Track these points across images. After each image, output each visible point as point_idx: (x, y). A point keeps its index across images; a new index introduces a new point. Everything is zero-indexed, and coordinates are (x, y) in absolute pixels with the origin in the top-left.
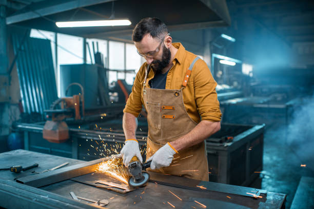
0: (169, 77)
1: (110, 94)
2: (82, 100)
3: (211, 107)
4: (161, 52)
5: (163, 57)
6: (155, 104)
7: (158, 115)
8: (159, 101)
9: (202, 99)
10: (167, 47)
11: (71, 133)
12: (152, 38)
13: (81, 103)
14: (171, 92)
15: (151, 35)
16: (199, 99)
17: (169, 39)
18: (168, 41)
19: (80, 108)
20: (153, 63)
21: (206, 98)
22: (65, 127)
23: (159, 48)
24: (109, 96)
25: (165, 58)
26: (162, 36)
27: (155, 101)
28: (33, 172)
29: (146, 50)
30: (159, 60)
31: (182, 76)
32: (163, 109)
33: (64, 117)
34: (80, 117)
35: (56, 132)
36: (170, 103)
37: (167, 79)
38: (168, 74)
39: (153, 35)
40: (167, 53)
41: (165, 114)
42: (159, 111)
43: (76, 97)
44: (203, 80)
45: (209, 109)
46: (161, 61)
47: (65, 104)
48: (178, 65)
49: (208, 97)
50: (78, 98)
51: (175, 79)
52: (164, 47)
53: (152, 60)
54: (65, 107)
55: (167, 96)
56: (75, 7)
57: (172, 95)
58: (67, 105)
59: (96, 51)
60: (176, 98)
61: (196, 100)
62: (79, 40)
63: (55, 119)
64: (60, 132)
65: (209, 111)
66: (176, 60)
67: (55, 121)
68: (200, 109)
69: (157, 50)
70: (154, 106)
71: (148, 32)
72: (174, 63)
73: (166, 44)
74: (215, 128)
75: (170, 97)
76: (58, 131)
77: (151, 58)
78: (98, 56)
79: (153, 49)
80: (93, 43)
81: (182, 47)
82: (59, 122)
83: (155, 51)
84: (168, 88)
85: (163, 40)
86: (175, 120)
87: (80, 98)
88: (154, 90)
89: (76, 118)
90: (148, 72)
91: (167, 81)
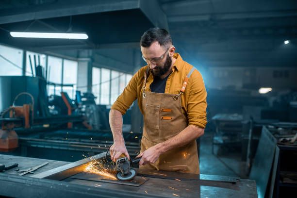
0: (168, 82)
1: (50, 107)
2: (32, 109)
3: (200, 114)
4: (165, 59)
5: (165, 65)
6: (154, 107)
7: (157, 116)
8: (158, 104)
9: (194, 105)
10: (170, 56)
11: (20, 141)
12: (159, 46)
13: (31, 112)
14: (170, 96)
15: (159, 43)
16: (190, 105)
17: (173, 49)
18: (172, 51)
19: (30, 117)
20: (155, 68)
21: (197, 106)
22: (14, 136)
23: (164, 55)
24: (48, 109)
25: (166, 65)
26: (168, 45)
27: (154, 104)
28: (17, 171)
29: (152, 56)
30: (161, 67)
31: (180, 83)
32: (161, 111)
33: (13, 125)
34: (29, 126)
35: (5, 141)
36: (169, 106)
37: (167, 84)
38: (168, 80)
39: (161, 44)
40: (169, 61)
41: (164, 116)
42: (158, 113)
43: (27, 106)
44: (197, 89)
45: (198, 115)
46: (162, 68)
47: (14, 113)
48: (176, 72)
49: (199, 104)
50: (29, 107)
51: (174, 85)
52: (168, 55)
53: (155, 66)
54: (14, 117)
55: (166, 100)
56: (32, 19)
57: (171, 99)
58: (16, 114)
59: (37, 64)
60: (175, 102)
61: (188, 106)
62: (20, 53)
63: (5, 127)
64: (10, 141)
65: (198, 118)
66: (175, 67)
67: (4, 129)
68: (190, 114)
69: (162, 57)
70: (153, 108)
71: (157, 40)
72: (173, 70)
73: (169, 52)
74: (200, 133)
75: (169, 101)
76: (7, 139)
77: (154, 64)
78: (39, 69)
79: (159, 55)
80: (35, 56)
81: (180, 57)
82: (8, 130)
83: (160, 58)
84: (167, 92)
85: (168, 49)
86: (173, 121)
87: (30, 108)
88: (153, 94)
89: (26, 127)
90: (147, 77)
91: (166, 86)
